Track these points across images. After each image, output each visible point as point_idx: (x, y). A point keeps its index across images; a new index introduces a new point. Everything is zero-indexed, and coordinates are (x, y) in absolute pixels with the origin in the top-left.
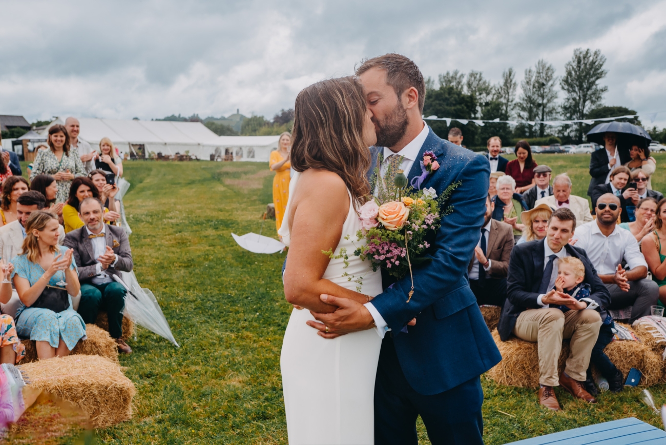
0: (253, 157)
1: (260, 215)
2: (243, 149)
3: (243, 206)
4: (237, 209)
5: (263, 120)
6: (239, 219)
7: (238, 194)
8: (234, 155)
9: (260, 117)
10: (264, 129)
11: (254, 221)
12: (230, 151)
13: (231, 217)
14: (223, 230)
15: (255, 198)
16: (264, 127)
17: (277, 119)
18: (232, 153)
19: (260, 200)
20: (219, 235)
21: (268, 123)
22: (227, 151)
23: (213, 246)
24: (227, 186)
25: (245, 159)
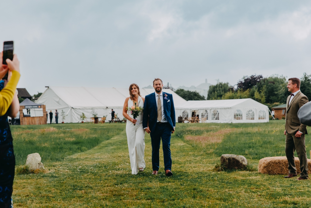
0: (217, 119)
1: (214, 167)
2: (208, 111)
3: (198, 158)
4: (190, 162)
5: (227, 86)
6: (190, 171)
7: (195, 148)
8: (200, 117)
9: (225, 84)
10: (229, 94)
11: (206, 173)
12: (197, 114)
13: (183, 169)
14: (169, 182)
15: (212, 151)
16: (228, 93)
17: (240, 85)
18: (198, 116)
19: (216, 153)
20: (163, 188)
21: (232, 89)
22: (193, 114)
23: (151, 199)
24: (187, 142)
25: (210, 121)
